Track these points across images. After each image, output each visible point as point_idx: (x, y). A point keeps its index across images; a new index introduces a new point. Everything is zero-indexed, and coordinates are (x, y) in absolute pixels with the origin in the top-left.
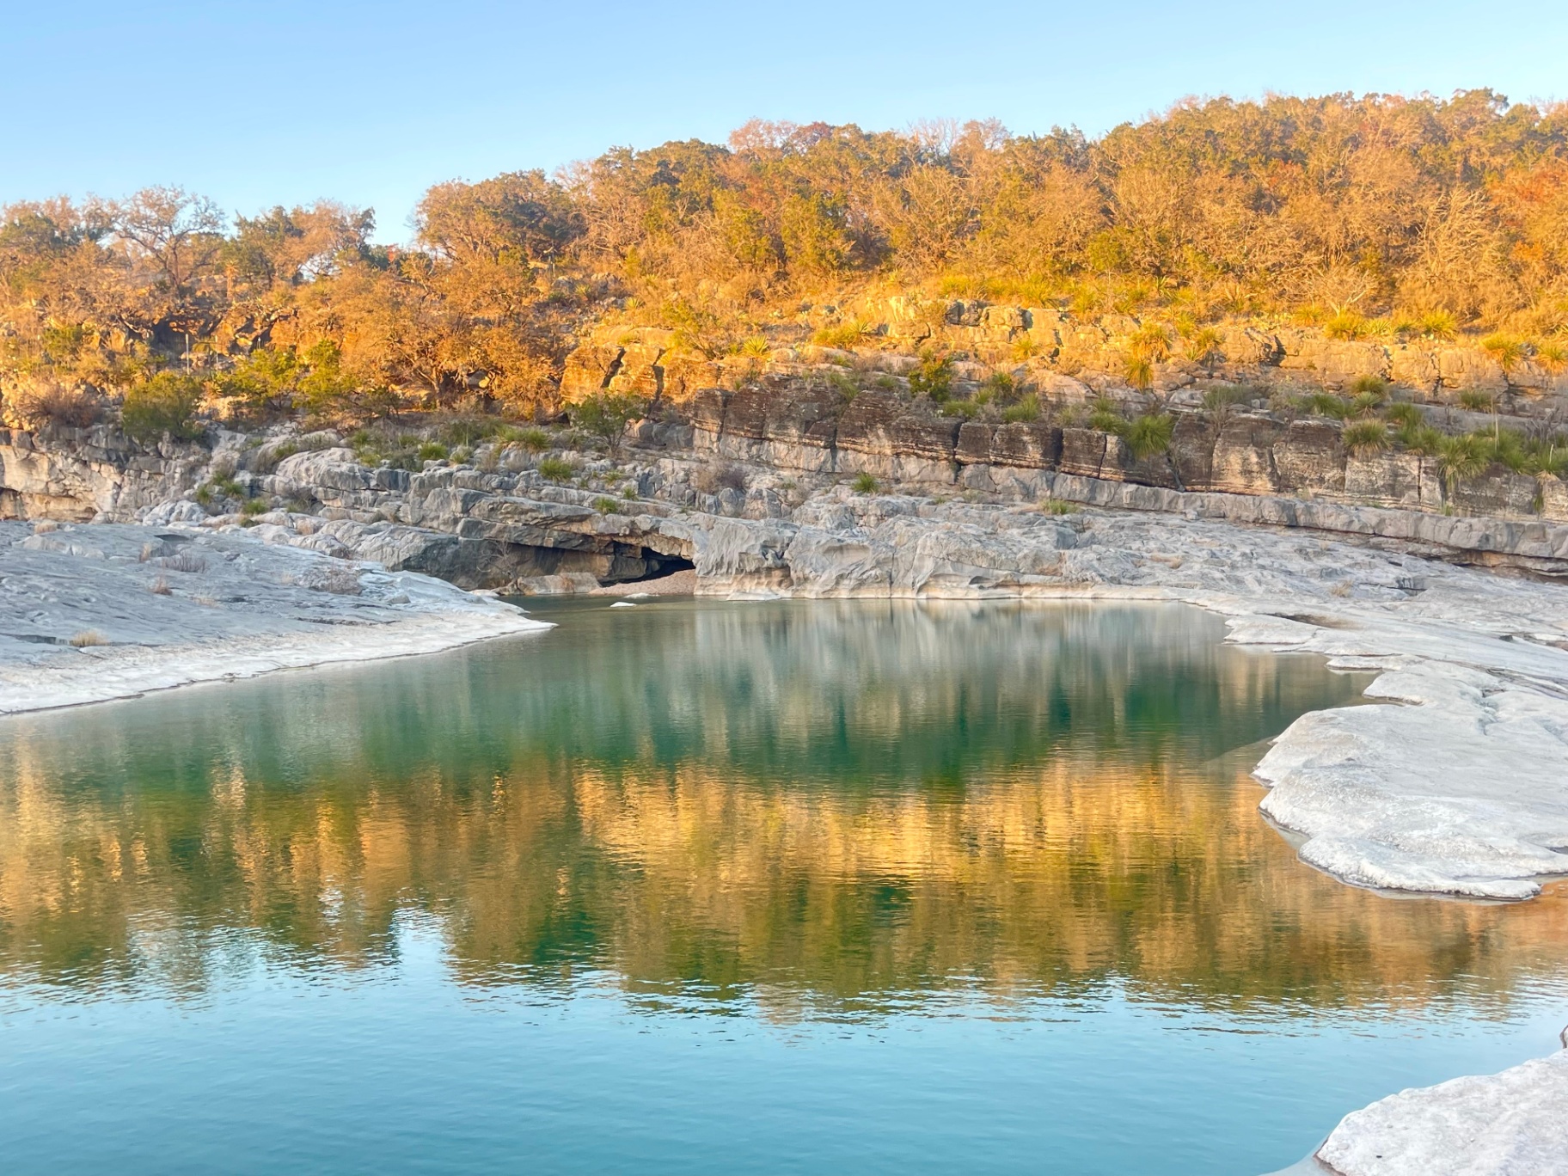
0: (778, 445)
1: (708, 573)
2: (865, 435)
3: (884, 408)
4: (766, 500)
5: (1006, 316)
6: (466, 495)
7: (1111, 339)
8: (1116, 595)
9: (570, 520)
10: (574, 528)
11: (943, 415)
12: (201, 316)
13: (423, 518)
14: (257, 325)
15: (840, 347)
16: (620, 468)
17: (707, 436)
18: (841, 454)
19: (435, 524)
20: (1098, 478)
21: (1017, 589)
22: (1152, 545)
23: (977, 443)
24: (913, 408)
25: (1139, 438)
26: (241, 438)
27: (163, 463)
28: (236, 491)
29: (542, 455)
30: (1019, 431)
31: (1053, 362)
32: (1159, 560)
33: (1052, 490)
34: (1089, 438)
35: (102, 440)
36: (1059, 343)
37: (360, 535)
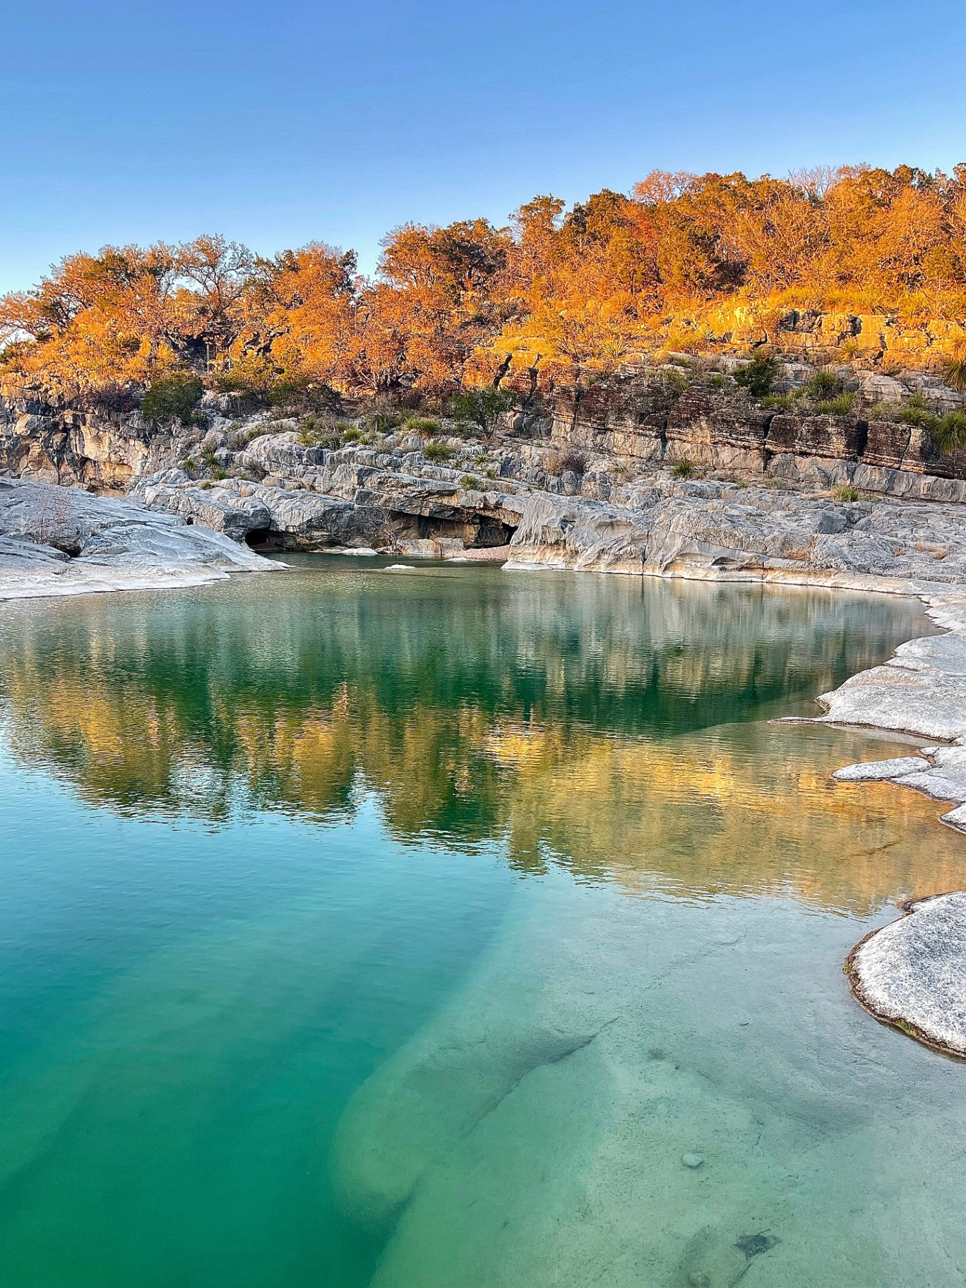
0: (616, 435)
1: (519, 543)
2: (689, 426)
3: (708, 402)
4: (598, 482)
5: (836, 323)
6: (361, 470)
7: (934, 342)
8: (857, 585)
9: (441, 494)
10: (445, 501)
11: (761, 409)
12: (223, 333)
13: (332, 488)
14: (261, 340)
15: (687, 352)
16: (490, 452)
17: (562, 426)
18: (670, 443)
19: (340, 493)
20: (899, 469)
21: (762, 572)
22: (921, 533)
23: (786, 434)
24: (733, 401)
25: (946, 432)
26: (229, 423)
27: (172, 440)
28: (214, 462)
29: (432, 440)
30: (825, 422)
31: (875, 363)
32: (922, 550)
33: (852, 480)
34: (894, 431)
35: (136, 423)
36: (884, 347)
37: (279, 499)
